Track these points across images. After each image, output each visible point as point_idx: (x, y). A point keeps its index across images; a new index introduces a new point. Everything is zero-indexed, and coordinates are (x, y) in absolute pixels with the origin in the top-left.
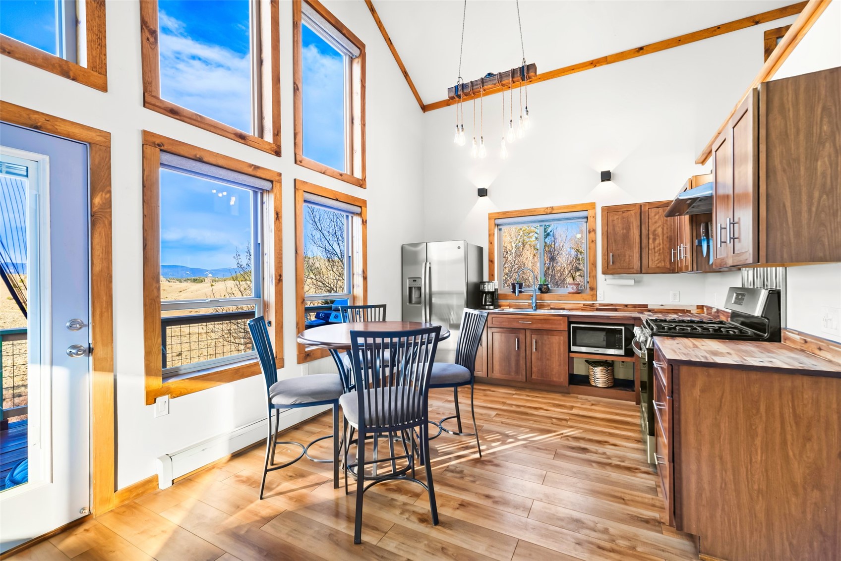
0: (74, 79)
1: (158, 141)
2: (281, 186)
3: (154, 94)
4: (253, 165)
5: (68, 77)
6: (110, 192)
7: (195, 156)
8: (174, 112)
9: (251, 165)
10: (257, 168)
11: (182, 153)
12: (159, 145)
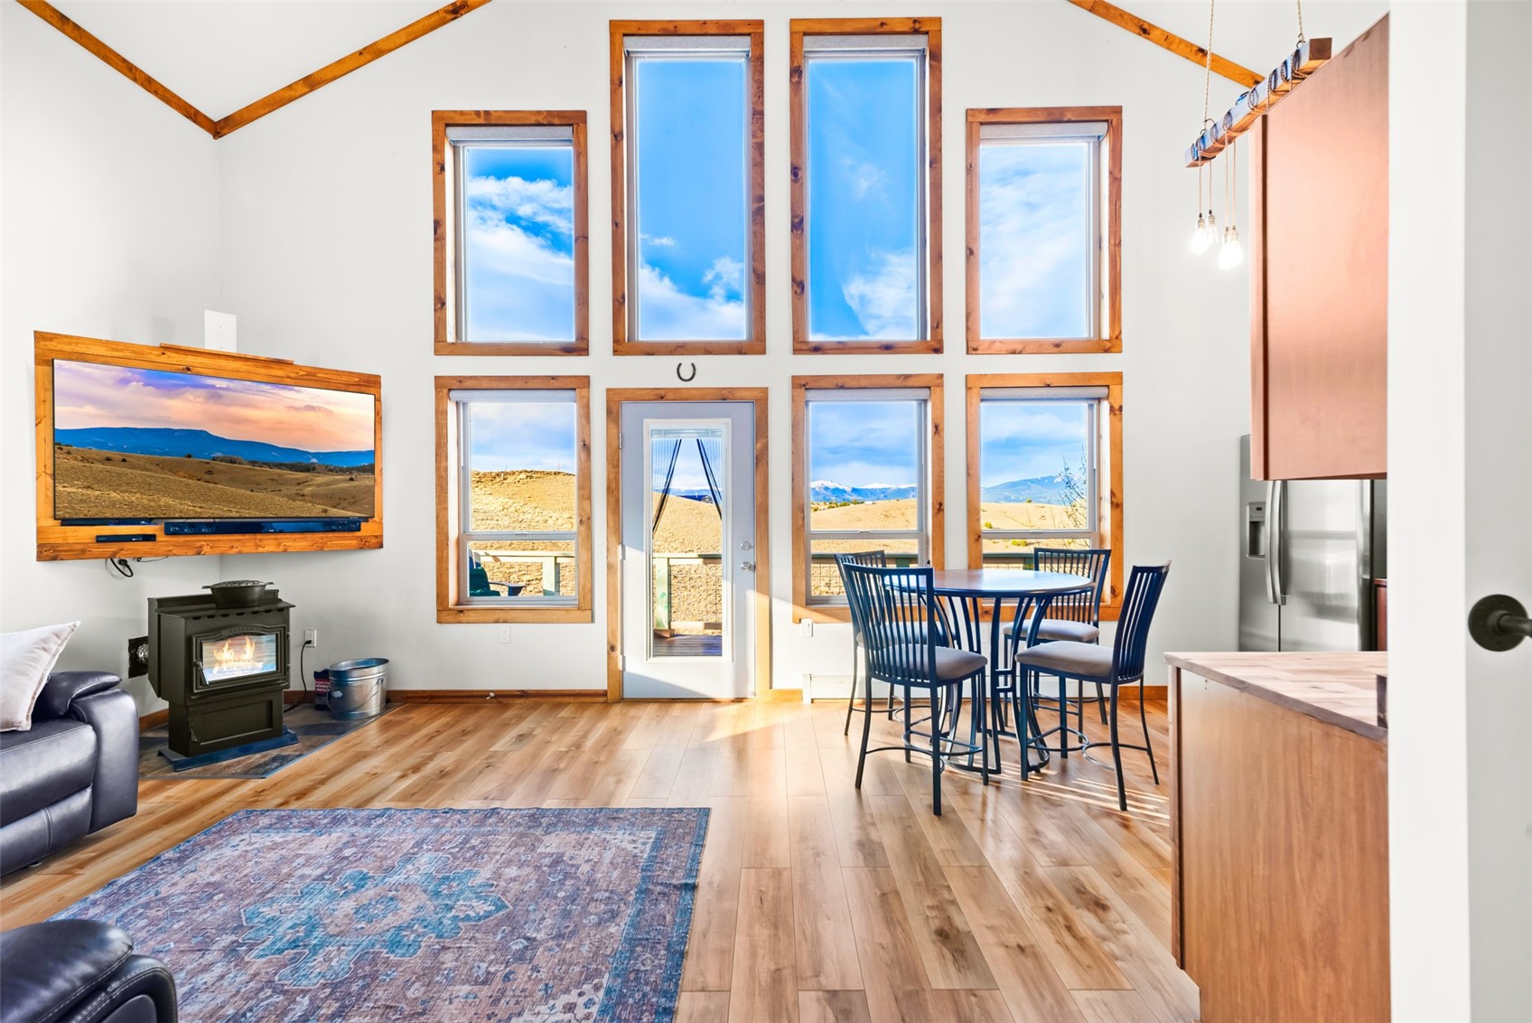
0: (745, 354)
1: (803, 382)
2: (943, 390)
3: (800, 340)
4: (902, 375)
5: (741, 354)
6: (767, 437)
7: (837, 385)
8: (817, 349)
9: (899, 376)
10: (907, 377)
11: (825, 386)
12: (804, 385)
